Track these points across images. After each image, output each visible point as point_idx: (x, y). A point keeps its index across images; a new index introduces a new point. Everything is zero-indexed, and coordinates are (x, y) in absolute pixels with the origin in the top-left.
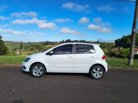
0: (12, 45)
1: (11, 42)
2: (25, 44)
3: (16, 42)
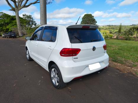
0: (113, 29)
1: (113, 26)
2: (126, 27)
3: (117, 26)
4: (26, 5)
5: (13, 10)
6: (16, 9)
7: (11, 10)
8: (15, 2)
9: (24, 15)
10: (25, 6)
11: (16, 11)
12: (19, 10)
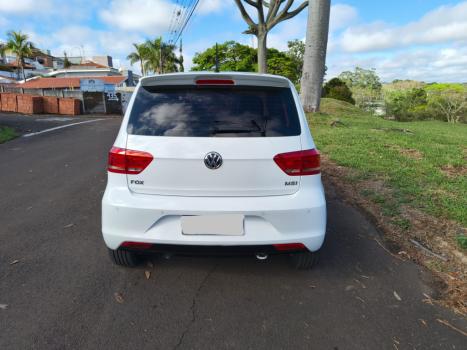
4: (289, 11)
5: (254, 31)
6: (260, 27)
7: (247, 32)
8: (259, 6)
9: (291, 45)
10: (286, 15)
11: (260, 33)
12: (267, 31)
